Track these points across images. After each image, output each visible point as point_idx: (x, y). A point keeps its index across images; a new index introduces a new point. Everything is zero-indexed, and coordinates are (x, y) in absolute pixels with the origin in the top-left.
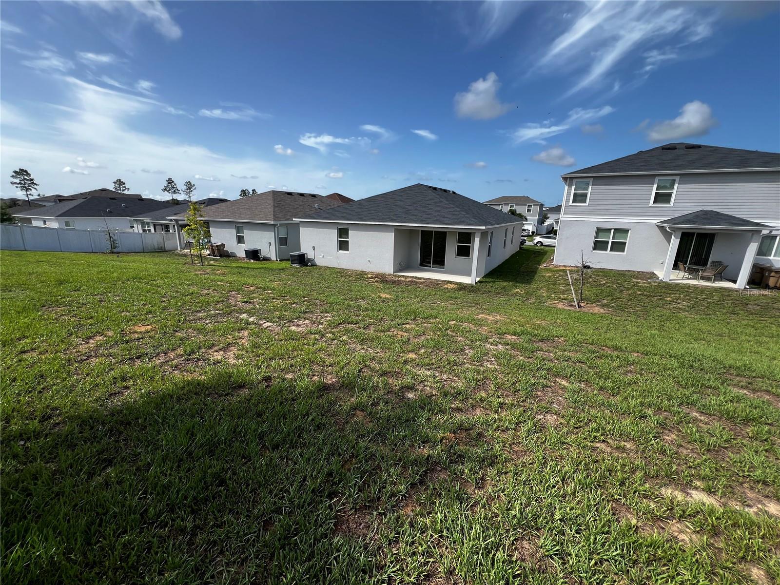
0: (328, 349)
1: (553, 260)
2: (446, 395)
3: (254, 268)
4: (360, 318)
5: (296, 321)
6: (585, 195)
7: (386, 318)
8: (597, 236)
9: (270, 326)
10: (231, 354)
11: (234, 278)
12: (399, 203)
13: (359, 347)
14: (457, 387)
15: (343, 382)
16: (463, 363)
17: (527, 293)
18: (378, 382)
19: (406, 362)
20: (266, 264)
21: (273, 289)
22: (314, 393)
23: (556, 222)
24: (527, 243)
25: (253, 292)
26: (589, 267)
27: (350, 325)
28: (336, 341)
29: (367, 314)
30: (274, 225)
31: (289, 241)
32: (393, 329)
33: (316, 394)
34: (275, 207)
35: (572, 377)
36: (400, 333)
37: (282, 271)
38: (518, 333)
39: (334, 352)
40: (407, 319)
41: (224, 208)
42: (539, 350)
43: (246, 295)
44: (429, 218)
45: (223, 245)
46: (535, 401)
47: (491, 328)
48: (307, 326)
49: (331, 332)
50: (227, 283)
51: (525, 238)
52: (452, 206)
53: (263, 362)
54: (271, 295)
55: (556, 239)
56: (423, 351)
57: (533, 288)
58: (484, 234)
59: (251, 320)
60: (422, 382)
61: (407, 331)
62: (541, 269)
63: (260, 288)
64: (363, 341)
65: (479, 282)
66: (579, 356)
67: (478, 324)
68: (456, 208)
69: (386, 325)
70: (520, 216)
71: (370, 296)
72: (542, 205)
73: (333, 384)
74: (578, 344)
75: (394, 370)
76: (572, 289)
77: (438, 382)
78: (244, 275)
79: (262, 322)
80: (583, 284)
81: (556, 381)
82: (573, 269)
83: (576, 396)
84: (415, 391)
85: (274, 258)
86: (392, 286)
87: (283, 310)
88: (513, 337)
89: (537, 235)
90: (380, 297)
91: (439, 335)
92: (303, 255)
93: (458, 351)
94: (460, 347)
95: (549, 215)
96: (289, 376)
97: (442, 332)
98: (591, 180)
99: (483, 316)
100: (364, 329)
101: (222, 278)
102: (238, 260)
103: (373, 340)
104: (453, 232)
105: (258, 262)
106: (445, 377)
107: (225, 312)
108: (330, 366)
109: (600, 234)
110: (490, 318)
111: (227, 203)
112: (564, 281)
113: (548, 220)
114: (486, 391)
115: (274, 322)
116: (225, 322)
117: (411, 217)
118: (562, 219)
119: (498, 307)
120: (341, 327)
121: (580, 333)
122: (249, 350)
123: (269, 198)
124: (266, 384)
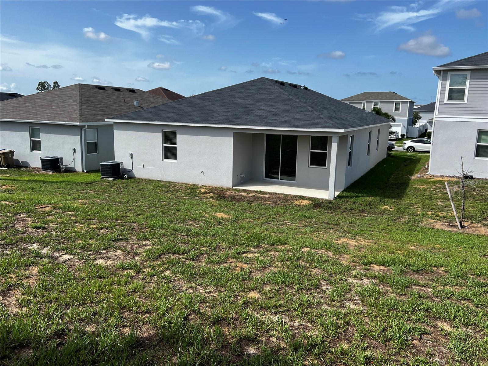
0: (145, 289)
1: (427, 169)
2: (296, 348)
3: (52, 182)
4: (189, 246)
5: (104, 251)
6: (463, 91)
7: (223, 244)
8: (479, 140)
9: (69, 260)
10: (12, 300)
11: (24, 195)
12: (239, 101)
13: (186, 285)
14: (311, 336)
15: (163, 335)
16: (319, 304)
17: (398, 210)
18: (209, 333)
19: (246, 304)
20: (69, 177)
21: (76, 210)
22: (122, 351)
23: (429, 123)
24: (396, 148)
25: (49, 214)
26: (472, 178)
27: (176, 256)
28: (156, 278)
29: (198, 241)
30: (81, 127)
31: (100, 147)
32: (230, 260)
33: (125, 354)
34: (81, 104)
35: (457, 320)
36: (239, 264)
37: (89, 186)
38: (388, 262)
39: (153, 293)
40: (248, 246)
41: (15, 104)
42: (414, 285)
43: (39, 218)
44: (275, 120)
45: (12, 153)
46: (411, 353)
47: (354, 257)
48: (119, 259)
49: (149, 266)
50: (14, 202)
51: (394, 142)
52: (304, 105)
53: (56, 310)
54: (72, 218)
55: (430, 143)
56: (268, 288)
57: (405, 204)
58: (342, 139)
59: (44, 251)
60: (267, 331)
61: (248, 261)
62: (414, 180)
63: (58, 209)
64: (191, 277)
65: (339, 197)
66: (464, 291)
67: (339, 251)
68: (307, 107)
69: (222, 254)
70: (387, 116)
71: (202, 217)
72: (412, 103)
73: (149, 338)
74: (463, 276)
75: (231, 316)
76: (452, 205)
77: (286, 331)
78: (38, 192)
79: (58, 255)
80: (465, 198)
81: (437, 325)
82: (453, 179)
83: (462, 345)
84: (258, 344)
85: (79, 168)
86: (231, 203)
87: (88, 237)
88: (382, 267)
89: (408, 138)
90: (215, 218)
91: (288, 267)
92: (118, 165)
93: (312, 287)
94: (315, 282)
95: (421, 115)
96: (90, 329)
97: (293, 263)
98: (469, 74)
99: (344, 240)
100: (194, 260)
101: (8, 195)
102: (32, 172)
103: (205, 274)
104: (305, 137)
105: (58, 174)
106: (296, 324)
107: (8, 241)
108: (146, 313)
109: (483, 137)
110: (353, 243)
111: (20, 99)
112: (442, 194)
113: (420, 121)
114: (349, 341)
115: (74, 254)
116: (8, 255)
117: (253, 118)
118: (437, 119)
119: (362, 229)
120: (164, 259)
121: (464, 261)
122: (38, 294)
123: (74, 93)
124: (58, 341)
